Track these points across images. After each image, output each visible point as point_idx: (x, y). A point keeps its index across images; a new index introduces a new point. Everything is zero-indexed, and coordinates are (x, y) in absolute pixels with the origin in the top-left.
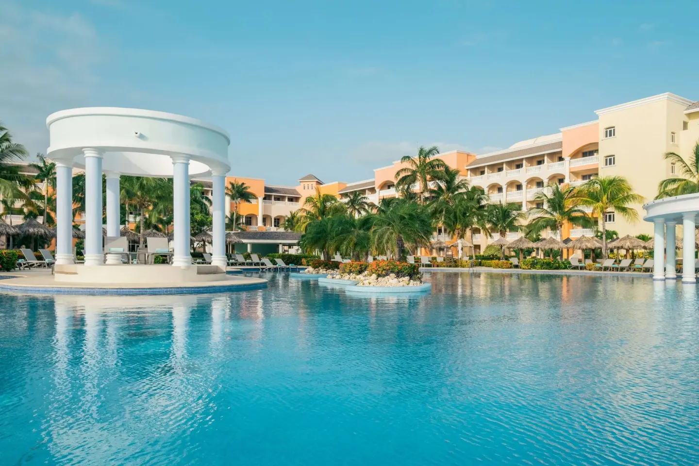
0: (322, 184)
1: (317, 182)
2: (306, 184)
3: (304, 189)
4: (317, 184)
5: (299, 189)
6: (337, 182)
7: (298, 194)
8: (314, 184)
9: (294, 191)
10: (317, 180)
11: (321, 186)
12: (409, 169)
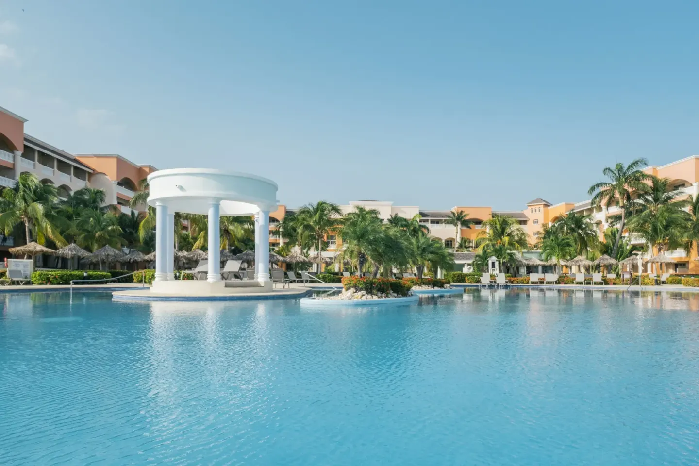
0: (549, 206)
1: (545, 204)
2: (533, 208)
3: (532, 212)
4: (544, 207)
5: (528, 213)
6: (564, 203)
7: (526, 217)
8: (542, 207)
9: (523, 215)
10: (544, 203)
11: (549, 208)
12: (609, 184)
